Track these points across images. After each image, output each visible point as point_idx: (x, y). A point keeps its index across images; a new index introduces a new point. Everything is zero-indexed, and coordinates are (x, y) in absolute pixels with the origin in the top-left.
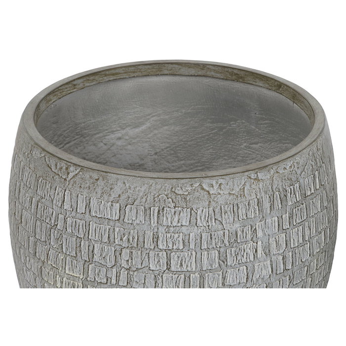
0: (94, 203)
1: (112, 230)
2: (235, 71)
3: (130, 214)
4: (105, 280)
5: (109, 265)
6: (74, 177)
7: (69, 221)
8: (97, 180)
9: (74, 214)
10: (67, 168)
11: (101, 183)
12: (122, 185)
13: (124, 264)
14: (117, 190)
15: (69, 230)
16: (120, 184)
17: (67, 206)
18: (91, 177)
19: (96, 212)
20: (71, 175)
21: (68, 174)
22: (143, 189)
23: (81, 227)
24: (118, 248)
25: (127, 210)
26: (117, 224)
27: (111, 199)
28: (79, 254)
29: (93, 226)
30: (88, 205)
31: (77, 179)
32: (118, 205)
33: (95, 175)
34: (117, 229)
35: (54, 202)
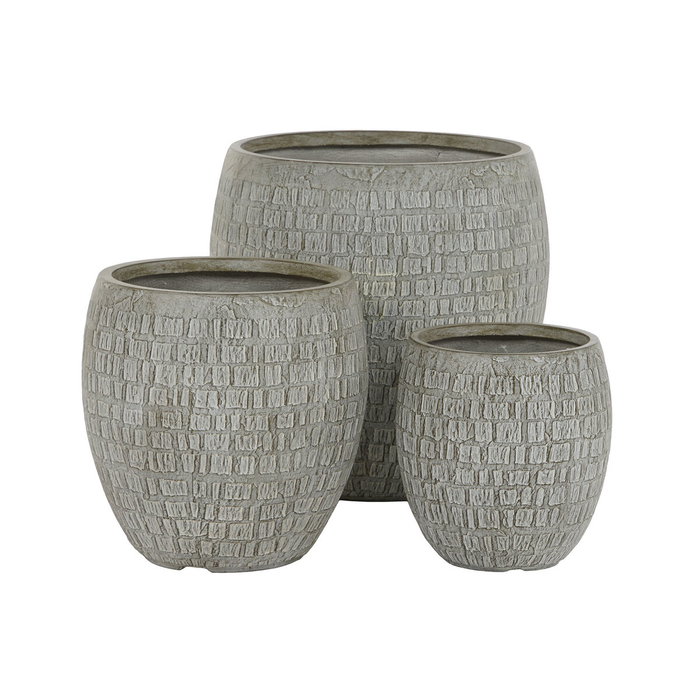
0: (403, 196)
1: (424, 218)
2: (367, 134)
3: (440, 199)
4: (420, 272)
5: (424, 254)
6: (378, 176)
7: (378, 221)
8: (404, 173)
9: (383, 212)
10: (369, 171)
11: (409, 175)
12: (430, 173)
13: (438, 251)
14: (426, 179)
15: (379, 230)
16: (427, 172)
17: (374, 207)
18: (397, 172)
19: (406, 204)
20: (374, 176)
21: (371, 175)
22: (447, 174)
23: (392, 223)
24: (432, 235)
25: (437, 196)
26: (430, 211)
27: (421, 188)
28: (391, 252)
29: (405, 219)
30: (398, 201)
31: (383, 178)
32: (428, 193)
33: (402, 170)
34: (429, 217)
35: (357, 207)
